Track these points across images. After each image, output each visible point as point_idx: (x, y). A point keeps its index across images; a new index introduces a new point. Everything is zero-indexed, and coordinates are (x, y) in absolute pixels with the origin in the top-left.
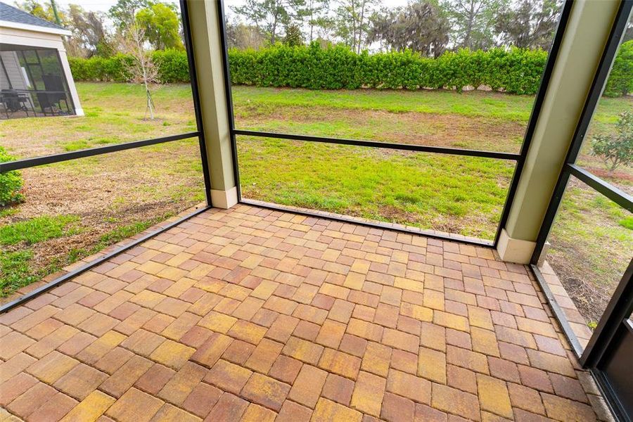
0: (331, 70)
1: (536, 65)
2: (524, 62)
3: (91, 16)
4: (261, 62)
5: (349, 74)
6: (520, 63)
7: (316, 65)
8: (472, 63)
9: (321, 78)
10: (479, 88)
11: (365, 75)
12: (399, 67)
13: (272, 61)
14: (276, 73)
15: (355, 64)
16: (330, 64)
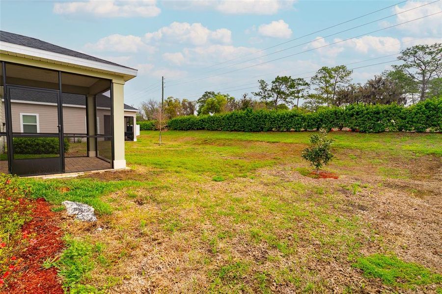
0: (254, 121)
1: (375, 113)
2: (365, 112)
3: (190, 103)
4: (223, 119)
5: (263, 123)
6: (362, 112)
7: (247, 119)
8: (332, 114)
9: (250, 126)
10: (342, 130)
11: (271, 123)
12: (289, 118)
13: (228, 119)
14: (230, 124)
15: (266, 118)
16: (254, 118)
